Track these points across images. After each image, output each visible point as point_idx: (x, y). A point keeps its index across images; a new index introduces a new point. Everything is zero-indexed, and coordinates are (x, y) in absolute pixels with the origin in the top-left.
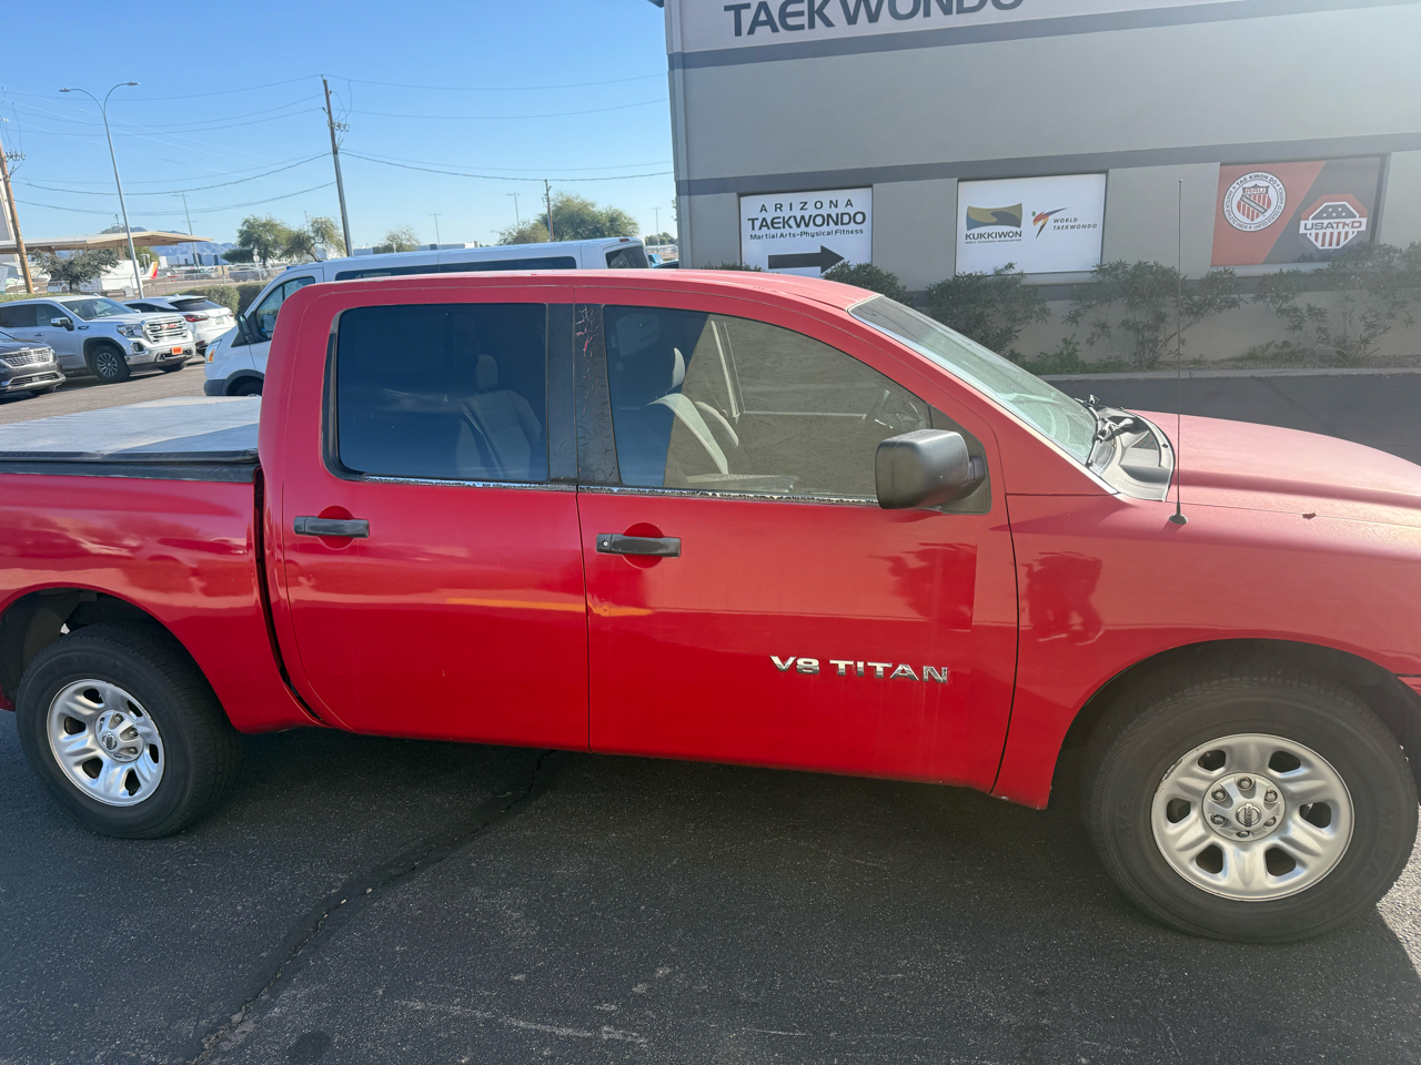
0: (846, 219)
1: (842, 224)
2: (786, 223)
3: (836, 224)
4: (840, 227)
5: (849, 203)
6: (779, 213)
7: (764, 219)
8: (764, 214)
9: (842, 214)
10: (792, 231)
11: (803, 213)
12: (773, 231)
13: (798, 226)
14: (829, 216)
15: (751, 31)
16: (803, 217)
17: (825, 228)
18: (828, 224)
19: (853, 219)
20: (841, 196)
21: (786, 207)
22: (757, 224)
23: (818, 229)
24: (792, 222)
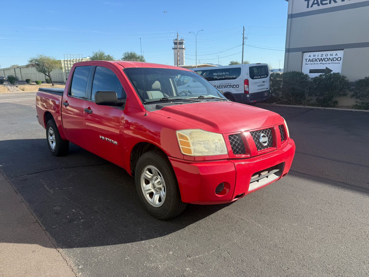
0: (335, 59)
1: (333, 61)
2: (316, 60)
3: (332, 61)
4: (333, 62)
5: (336, 55)
6: (314, 57)
7: (310, 59)
8: (310, 58)
9: (334, 58)
10: (317, 63)
11: (322, 57)
12: (312, 63)
13: (320, 61)
14: (330, 58)
15: (312, 6)
16: (321, 59)
17: (328, 62)
18: (329, 61)
19: (337, 59)
20: (334, 53)
21: (316, 56)
22: (308, 60)
23: (326, 62)
24: (318, 60)
